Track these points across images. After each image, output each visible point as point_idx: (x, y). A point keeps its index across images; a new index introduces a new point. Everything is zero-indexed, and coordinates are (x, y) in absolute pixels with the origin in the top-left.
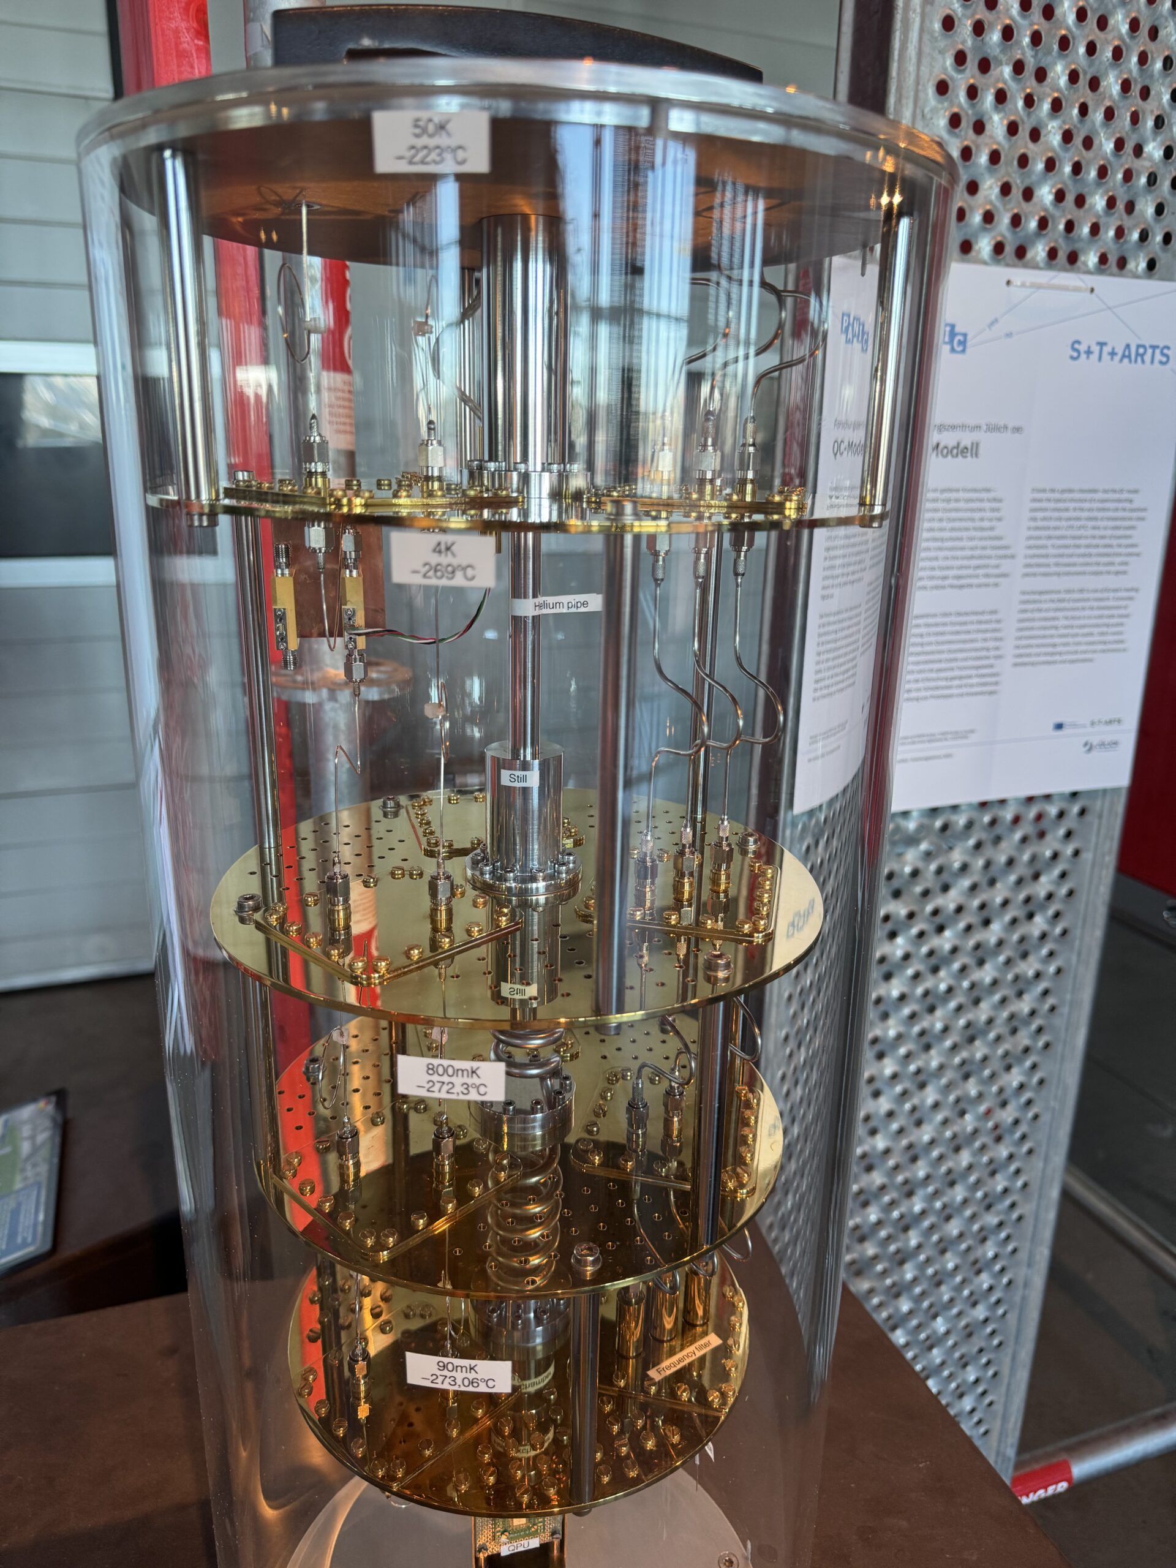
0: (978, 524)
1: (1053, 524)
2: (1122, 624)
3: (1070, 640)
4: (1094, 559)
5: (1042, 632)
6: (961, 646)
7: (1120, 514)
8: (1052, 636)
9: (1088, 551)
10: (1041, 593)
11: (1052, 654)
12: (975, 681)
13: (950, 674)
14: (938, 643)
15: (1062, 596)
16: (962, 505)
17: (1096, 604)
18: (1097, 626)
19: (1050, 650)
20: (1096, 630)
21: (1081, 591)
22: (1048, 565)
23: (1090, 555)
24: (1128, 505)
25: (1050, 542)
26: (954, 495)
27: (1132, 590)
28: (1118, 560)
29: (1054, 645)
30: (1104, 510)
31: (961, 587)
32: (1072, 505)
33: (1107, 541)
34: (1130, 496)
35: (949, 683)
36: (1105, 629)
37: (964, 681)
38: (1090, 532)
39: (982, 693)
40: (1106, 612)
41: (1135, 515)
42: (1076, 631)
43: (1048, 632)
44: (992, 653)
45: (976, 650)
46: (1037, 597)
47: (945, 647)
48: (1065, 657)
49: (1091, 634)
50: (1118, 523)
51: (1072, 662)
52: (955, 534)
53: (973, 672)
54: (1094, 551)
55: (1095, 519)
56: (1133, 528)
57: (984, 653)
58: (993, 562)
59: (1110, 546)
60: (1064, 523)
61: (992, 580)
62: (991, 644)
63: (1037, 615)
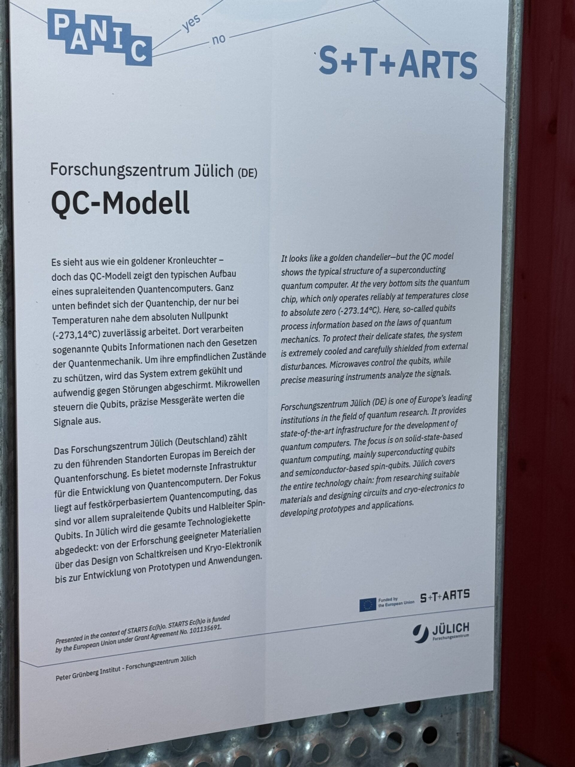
0: (199, 310)
1: (320, 306)
2: (452, 449)
3: (370, 474)
4: (394, 356)
5: (323, 465)
6: (192, 489)
7: (428, 290)
8: (341, 470)
9: (383, 343)
10: (314, 407)
11: (345, 497)
12: (221, 540)
13: (177, 532)
14: (152, 486)
15: (349, 410)
16: (169, 282)
17: (405, 420)
18: (412, 452)
19: (339, 490)
20: (410, 459)
21: (380, 402)
22: (321, 366)
23: (388, 350)
24: (437, 277)
25: (320, 333)
26: (153, 268)
27: (461, 398)
28: (431, 355)
29: (346, 484)
30: (401, 283)
31: (182, 401)
32: (349, 279)
33: (412, 329)
34: (441, 263)
35: (178, 546)
36: (425, 457)
37: (203, 542)
38: (383, 317)
39: (236, 559)
40: (424, 432)
41: (450, 290)
42: (378, 461)
43: (333, 464)
44: (244, 498)
45: (218, 494)
46: (310, 413)
47: (166, 492)
48: (364, 500)
49: (406, 465)
50: (428, 303)
51: (378, 506)
52: (162, 325)
53: (217, 528)
54: (393, 343)
55: (390, 297)
56: (452, 308)
57: (231, 499)
58: (229, 364)
59: (419, 335)
60: (339, 305)
61: (231, 391)
62: (241, 485)
63: (311, 439)
